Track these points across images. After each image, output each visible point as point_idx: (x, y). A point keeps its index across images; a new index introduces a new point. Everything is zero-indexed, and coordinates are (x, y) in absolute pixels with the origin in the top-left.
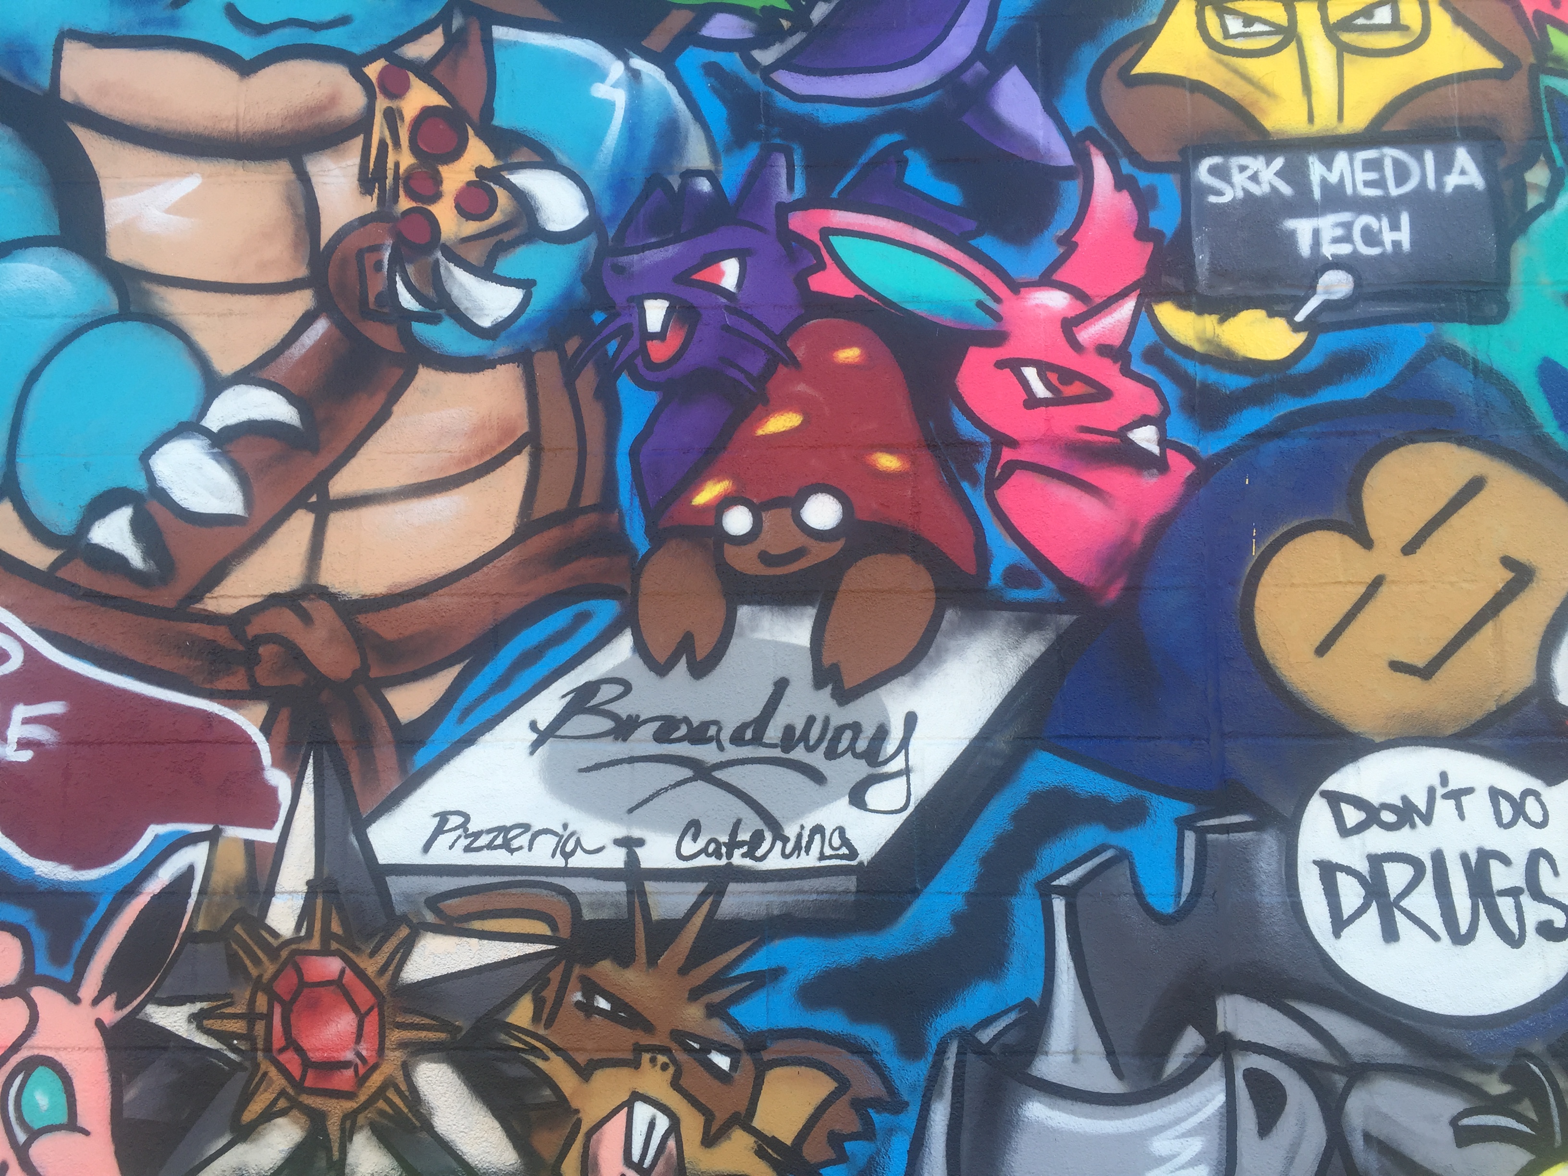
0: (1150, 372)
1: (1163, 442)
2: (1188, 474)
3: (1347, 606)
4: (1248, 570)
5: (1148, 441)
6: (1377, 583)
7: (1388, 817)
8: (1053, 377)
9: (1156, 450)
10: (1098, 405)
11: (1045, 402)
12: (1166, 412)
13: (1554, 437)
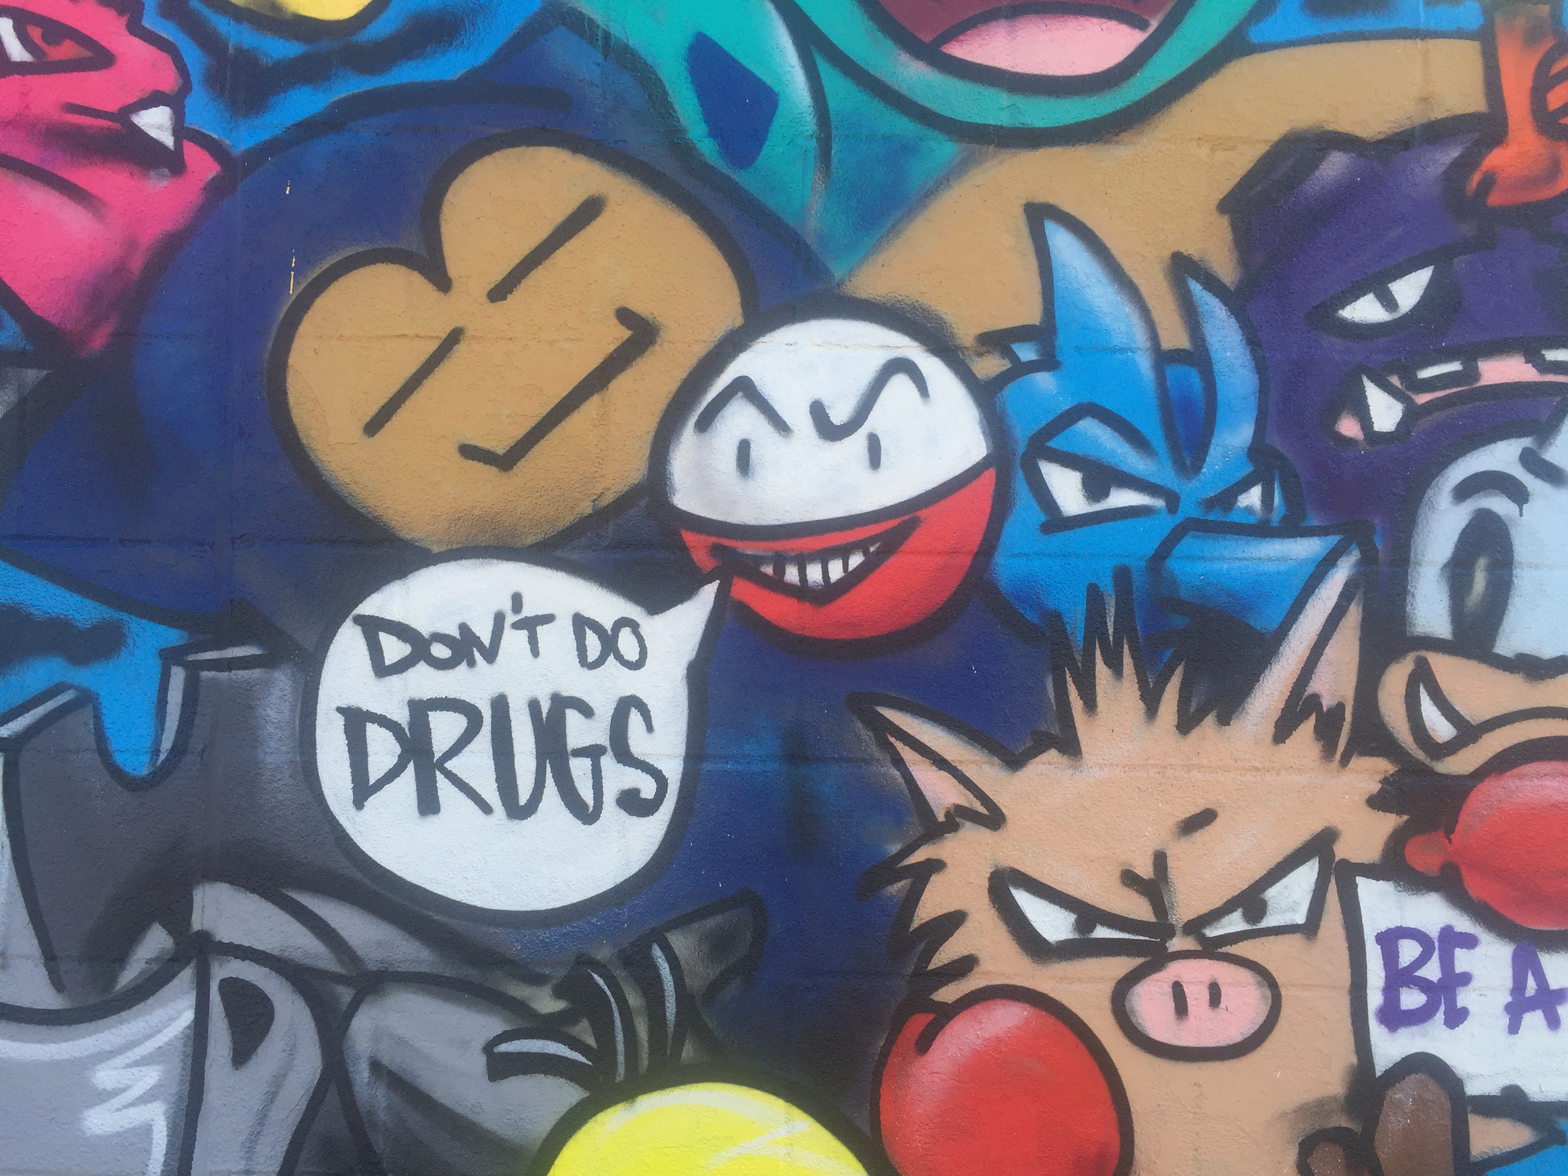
0: (167, 30)
1: (179, 129)
2: (211, 175)
3: (411, 369)
4: (282, 316)
5: (159, 127)
6: (454, 338)
7: (440, 651)
8: (35, 33)
9: (168, 140)
10: (94, 75)
11: (21, 68)
12: (186, 88)
13: (699, 145)
